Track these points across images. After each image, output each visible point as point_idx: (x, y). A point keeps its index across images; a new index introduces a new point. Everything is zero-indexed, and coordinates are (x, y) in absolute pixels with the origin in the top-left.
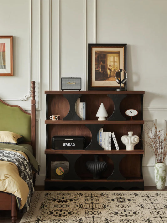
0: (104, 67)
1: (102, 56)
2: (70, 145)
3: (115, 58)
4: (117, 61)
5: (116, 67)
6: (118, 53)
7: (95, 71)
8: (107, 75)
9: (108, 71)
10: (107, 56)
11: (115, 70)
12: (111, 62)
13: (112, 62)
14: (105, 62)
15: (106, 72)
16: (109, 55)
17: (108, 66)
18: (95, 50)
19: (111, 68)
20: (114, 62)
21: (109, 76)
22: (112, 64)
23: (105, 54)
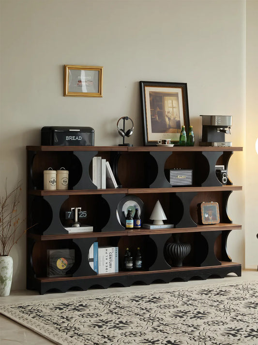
0: (161, 115)
1: (158, 99)
2: (75, 138)
3: (174, 102)
4: (176, 106)
5: (175, 114)
6: (176, 95)
7: (151, 119)
8: (166, 124)
9: (167, 120)
10: (164, 99)
11: (175, 118)
12: (169, 107)
14: (162, 107)
15: (165, 121)
16: (166, 98)
17: (167, 113)
18: (148, 90)
19: (169, 115)
20: (173, 107)
21: (168, 127)
22: (171, 110)
23: (161, 96)
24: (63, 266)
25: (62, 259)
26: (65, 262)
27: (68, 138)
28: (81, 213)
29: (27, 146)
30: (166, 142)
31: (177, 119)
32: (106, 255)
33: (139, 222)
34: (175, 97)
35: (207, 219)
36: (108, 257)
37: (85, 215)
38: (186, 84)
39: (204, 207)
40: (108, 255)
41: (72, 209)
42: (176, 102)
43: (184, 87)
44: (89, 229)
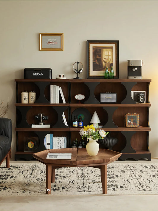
0: (100, 60)
1: (98, 50)
2: (39, 74)
3: (109, 52)
4: (111, 55)
5: (110, 60)
7: (93, 63)
8: (103, 66)
9: (104, 63)
10: (102, 51)
11: (109, 62)
13: (107, 55)
14: (100, 55)
15: (102, 64)
16: (104, 50)
17: (104, 59)
18: (92, 46)
19: (106, 60)
21: (104, 67)
22: (107, 57)
23: (101, 49)
24: (31, 146)
25: (31, 142)
26: (33, 144)
27: (34, 74)
28: (44, 117)
29: (15, 79)
30: (61, 76)
31: (111, 62)
32: (58, 142)
33: (81, 124)
34: (111, 49)
35: (130, 124)
36: (59, 143)
37: (46, 118)
38: (118, 41)
39: (128, 116)
40: (59, 141)
41: (39, 114)
42: (111, 52)
43: (117, 43)
44: (48, 126)
